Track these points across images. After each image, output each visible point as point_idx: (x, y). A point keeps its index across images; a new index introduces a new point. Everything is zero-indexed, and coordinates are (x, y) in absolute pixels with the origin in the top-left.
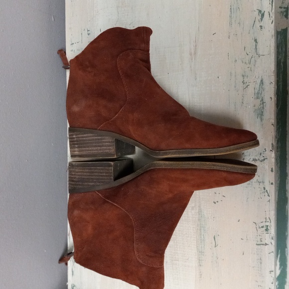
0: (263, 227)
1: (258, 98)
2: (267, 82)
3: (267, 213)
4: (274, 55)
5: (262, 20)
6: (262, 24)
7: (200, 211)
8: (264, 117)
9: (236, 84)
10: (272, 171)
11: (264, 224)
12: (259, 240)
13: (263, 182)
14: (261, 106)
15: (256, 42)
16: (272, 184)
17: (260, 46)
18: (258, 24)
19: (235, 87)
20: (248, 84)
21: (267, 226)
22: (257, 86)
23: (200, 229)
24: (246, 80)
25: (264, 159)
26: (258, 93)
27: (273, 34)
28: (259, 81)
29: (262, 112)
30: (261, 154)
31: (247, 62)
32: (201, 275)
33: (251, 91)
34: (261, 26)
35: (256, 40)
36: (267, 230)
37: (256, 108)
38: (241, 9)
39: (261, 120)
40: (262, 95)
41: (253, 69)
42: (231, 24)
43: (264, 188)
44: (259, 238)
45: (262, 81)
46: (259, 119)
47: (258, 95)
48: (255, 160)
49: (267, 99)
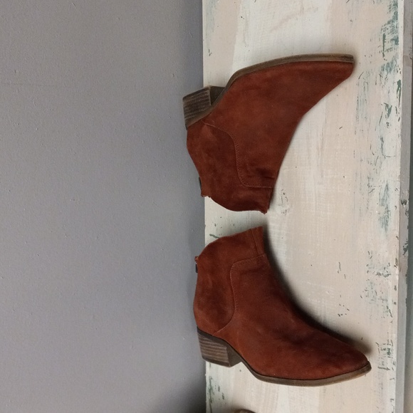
0: (385, 349)
1: (383, 205)
2: (392, 188)
3: (390, 335)
4: (400, 158)
5: (388, 115)
6: (388, 121)
8: (389, 228)
9: (361, 186)
10: (395, 289)
11: (386, 347)
12: (381, 363)
13: (387, 301)
14: (386, 214)
15: (383, 141)
16: (395, 303)
17: (385, 146)
18: (384, 121)
19: (360, 190)
20: (373, 188)
21: (389, 349)
22: (383, 191)
24: (371, 184)
25: (388, 275)
26: (383, 199)
27: (400, 133)
28: (384, 186)
29: (387, 221)
30: (385, 268)
31: (373, 163)
33: (376, 196)
34: (388, 123)
35: (382, 139)
36: (389, 353)
37: (381, 215)
38: (368, 102)
39: (386, 229)
40: (387, 202)
41: (378, 171)
42: (357, 118)
43: (388, 308)
44: (381, 360)
45: (387, 186)
46: (383, 230)
47: (383, 201)
48: (379, 274)
49: (392, 208)
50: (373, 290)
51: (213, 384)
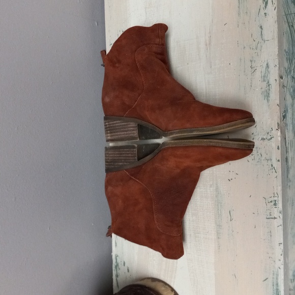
0: (271, 202)
1: (264, 81)
2: (271, 65)
3: (275, 189)
4: (277, 40)
5: (266, 7)
6: (266, 11)
7: (217, 189)
8: (270, 99)
9: (245, 69)
10: (278, 148)
11: (273, 199)
12: (268, 214)
13: (271, 160)
14: (268, 88)
15: (262, 29)
16: (279, 161)
17: (264, 32)
18: (262, 13)
19: (244, 72)
20: (255, 68)
21: (275, 201)
22: (264, 70)
23: (218, 205)
24: (254, 65)
25: (271, 138)
26: (264, 76)
27: (276, 20)
28: (265, 65)
29: (269, 94)
30: (268, 133)
31: (254, 48)
32: (219, 247)
33: (258, 74)
34: (265, 14)
35: (261, 27)
36: (275, 204)
37: (263, 90)
39: (268, 101)
40: (268, 78)
41: (259, 54)
42: (239, 14)
43: (272, 166)
44: (269, 212)
45: (267, 64)
46: (266, 101)
47: (265, 78)
48: (263, 139)
49: (272, 82)
50: (259, 153)
51: (119, 261)
